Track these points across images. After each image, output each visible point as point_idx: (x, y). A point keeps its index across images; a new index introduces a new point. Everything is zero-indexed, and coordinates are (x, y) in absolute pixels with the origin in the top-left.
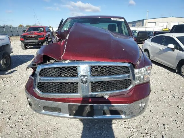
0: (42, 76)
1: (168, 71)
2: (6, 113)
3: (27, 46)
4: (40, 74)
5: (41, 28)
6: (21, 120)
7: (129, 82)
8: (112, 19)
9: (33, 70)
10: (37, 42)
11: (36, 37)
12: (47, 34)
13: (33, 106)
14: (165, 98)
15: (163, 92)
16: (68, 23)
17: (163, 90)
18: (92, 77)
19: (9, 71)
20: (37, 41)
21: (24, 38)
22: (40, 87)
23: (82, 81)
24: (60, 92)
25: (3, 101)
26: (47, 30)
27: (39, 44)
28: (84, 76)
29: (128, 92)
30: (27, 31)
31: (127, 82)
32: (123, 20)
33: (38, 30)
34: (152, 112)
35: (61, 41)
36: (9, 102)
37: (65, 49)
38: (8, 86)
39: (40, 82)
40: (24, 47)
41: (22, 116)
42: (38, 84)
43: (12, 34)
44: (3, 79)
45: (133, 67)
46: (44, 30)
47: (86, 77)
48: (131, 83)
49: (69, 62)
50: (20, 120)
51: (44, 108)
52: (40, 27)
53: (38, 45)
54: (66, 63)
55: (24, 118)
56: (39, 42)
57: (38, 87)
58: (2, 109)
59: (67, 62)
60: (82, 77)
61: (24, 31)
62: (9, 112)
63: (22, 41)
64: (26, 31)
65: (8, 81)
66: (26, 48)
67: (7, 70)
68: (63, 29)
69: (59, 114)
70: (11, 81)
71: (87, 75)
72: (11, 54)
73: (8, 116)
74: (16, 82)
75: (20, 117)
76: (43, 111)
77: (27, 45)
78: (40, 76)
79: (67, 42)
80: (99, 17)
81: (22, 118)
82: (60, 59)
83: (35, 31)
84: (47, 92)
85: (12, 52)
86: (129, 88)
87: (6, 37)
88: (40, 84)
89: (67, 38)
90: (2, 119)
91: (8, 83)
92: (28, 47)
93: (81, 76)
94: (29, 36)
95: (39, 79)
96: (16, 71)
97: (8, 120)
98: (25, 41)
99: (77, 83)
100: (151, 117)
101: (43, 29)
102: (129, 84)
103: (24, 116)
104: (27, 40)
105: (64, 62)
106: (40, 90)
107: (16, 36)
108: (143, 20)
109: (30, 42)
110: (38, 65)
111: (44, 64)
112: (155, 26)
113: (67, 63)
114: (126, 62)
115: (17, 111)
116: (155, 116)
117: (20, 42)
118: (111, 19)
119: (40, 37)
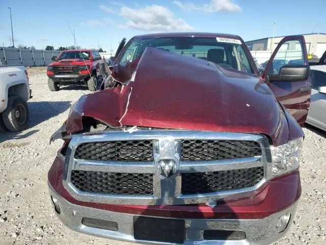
0: (80, 157)
1: (319, 137)
2: (12, 220)
3: (58, 85)
4: (76, 154)
5: (84, 53)
6: (41, 238)
7: (259, 173)
8: (218, 40)
9: (64, 141)
10: (76, 78)
11: (75, 70)
12: (95, 64)
13: (62, 213)
14: (319, 193)
15: (315, 180)
16: (134, 48)
17: (313, 177)
18: (182, 164)
19: (24, 132)
20: (77, 76)
21: (54, 70)
22: (76, 179)
23: (163, 171)
24: (118, 191)
25: (8, 193)
26: (94, 57)
27: (81, 81)
28: (167, 161)
29: (256, 192)
30: (60, 59)
31: (255, 174)
32: (239, 42)
33: (78, 57)
34: (298, 225)
35: (121, 85)
36: (19, 196)
37: (128, 102)
38: (19, 163)
39: (76, 169)
40: (53, 88)
41: (42, 227)
42: (72, 174)
43: (35, 62)
44: (13, 149)
45: (268, 142)
46: (89, 56)
47: (171, 164)
48: (262, 175)
49: (137, 130)
50: (38, 238)
51: (84, 221)
52: (82, 52)
53: (79, 83)
54: (130, 132)
55: (46, 234)
56: (81, 77)
57: (72, 179)
58: (5, 212)
59: (131, 130)
60: (163, 164)
61: (53, 59)
62: (17, 217)
63: (50, 77)
64: (58, 57)
65: (21, 152)
66: (57, 89)
67: (20, 131)
68: (124, 57)
69: (114, 234)
70: (27, 153)
71: (173, 158)
72: (30, 101)
73: (15, 227)
74: (36, 154)
75: (39, 230)
76: (83, 227)
77: (58, 83)
78: (76, 158)
79: (132, 88)
80: (193, 36)
81: (42, 232)
82: (119, 125)
83: (73, 57)
84: (91, 191)
85: (31, 97)
86: (259, 185)
87: (21, 70)
88: (76, 174)
89: (133, 79)
90: (5, 234)
91: (20, 156)
92: (61, 87)
93: (159, 162)
94: (63, 67)
95: (74, 163)
96: (38, 133)
97: (14, 235)
98: (56, 76)
99: (152, 175)
100: (296, 236)
101: (87, 55)
102: (259, 177)
103: (46, 229)
104: (59, 74)
105: (125, 131)
106: (77, 187)
107: (41, 66)
108: (267, 39)
109: (64, 79)
110: (73, 134)
111: (84, 134)
112: (289, 51)
113: (132, 133)
114: (255, 132)
115: (32, 217)
116: (304, 235)
117: (48, 77)
118: (216, 41)
119: (82, 70)
